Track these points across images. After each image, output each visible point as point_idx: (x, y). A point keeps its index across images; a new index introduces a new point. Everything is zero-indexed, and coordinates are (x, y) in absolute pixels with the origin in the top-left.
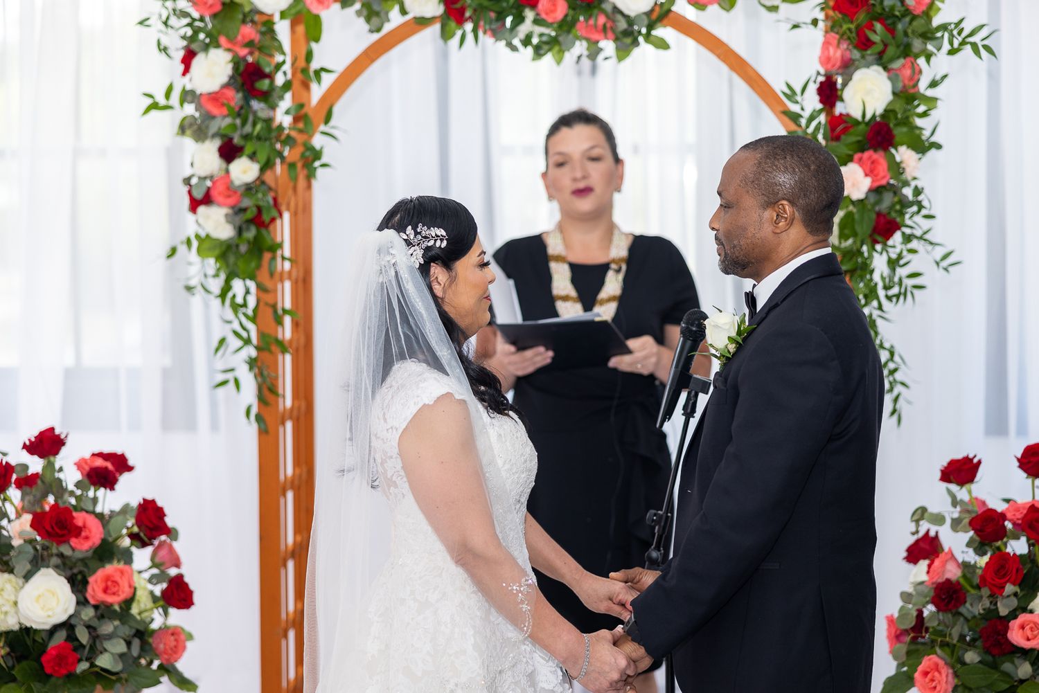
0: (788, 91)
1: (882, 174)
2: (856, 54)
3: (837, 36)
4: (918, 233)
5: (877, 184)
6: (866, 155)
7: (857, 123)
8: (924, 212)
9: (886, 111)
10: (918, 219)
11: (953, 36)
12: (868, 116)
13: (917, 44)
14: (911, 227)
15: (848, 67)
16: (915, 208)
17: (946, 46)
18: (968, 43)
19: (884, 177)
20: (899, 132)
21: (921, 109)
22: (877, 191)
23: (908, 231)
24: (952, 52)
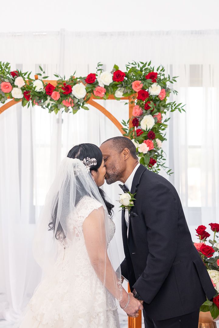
0: (123, 122)
1: (152, 146)
2: (144, 111)
3: (139, 106)
4: (161, 164)
5: (151, 149)
6: (147, 140)
7: (145, 131)
8: (163, 158)
9: (153, 128)
10: (161, 160)
11: (172, 106)
12: (148, 130)
13: (162, 108)
14: (159, 162)
15: (142, 115)
16: (160, 157)
17: (170, 109)
18: (177, 108)
19: (152, 147)
20: (156, 134)
21: (163, 128)
22: (150, 151)
23: (159, 163)
24: (172, 111)
